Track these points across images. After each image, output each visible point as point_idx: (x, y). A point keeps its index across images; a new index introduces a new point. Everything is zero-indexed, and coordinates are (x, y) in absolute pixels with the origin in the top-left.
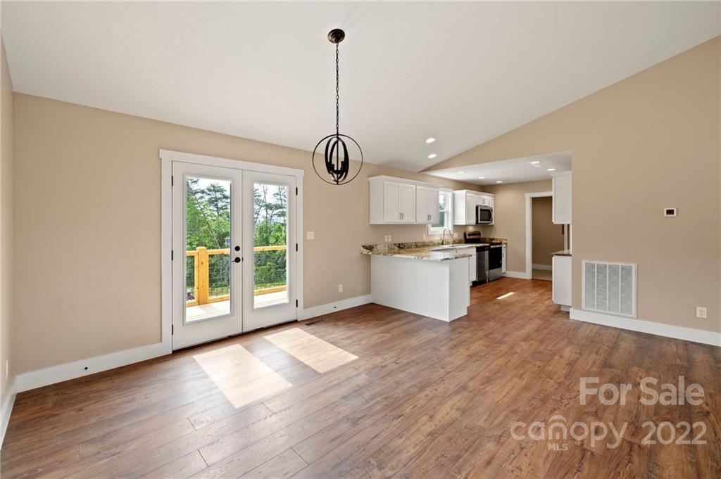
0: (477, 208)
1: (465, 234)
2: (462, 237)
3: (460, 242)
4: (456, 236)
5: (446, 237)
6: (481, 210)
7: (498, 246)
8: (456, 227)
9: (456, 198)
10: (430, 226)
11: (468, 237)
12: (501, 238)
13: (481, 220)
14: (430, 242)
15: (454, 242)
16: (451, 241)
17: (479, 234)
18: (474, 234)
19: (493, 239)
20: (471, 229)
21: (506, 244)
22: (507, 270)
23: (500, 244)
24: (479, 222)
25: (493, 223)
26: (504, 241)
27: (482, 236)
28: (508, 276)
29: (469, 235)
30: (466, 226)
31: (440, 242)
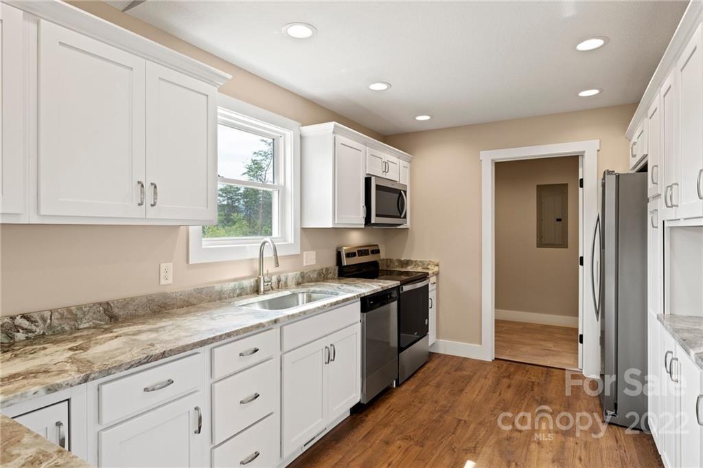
0: (368, 181)
1: (339, 254)
2: (331, 263)
3: (322, 277)
4: (311, 260)
5: (269, 267)
6: (378, 187)
7: (419, 285)
8: (310, 235)
9: (310, 147)
10: (195, 231)
11: (345, 262)
12: (427, 259)
13: (377, 215)
14: (200, 291)
15: (303, 280)
16: (292, 276)
17: (378, 252)
18: (362, 252)
19: (407, 263)
20: (356, 240)
21: (437, 274)
22: (438, 336)
23: (425, 277)
24: (373, 221)
25: (408, 225)
26: (432, 270)
27: (383, 255)
28: (441, 351)
29: (349, 255)
30: (337, 231)
31: (248, 283)
